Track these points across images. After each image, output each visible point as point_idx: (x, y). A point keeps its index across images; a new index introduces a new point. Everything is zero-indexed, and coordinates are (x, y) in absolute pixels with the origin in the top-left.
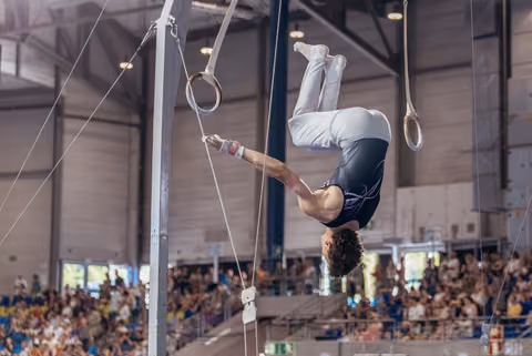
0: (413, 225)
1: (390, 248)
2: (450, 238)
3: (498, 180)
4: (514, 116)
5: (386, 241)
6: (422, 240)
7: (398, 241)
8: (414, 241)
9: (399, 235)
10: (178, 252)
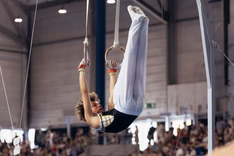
0: (177, 104)
1: (164, 118)
2: (197, 112)
3: (223, 80)
4: (232, 45)
5: (162, 114)
6: (181, 114)
7: (169, 114)
8: (177, 114)
9: (169, 111)
10: (49, 122)
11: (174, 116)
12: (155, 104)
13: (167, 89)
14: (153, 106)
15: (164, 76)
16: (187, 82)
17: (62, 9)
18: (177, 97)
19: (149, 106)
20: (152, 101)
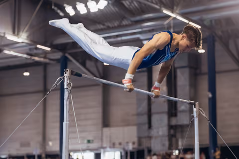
0: (110, 141)
1: (100, 151)
3: (147, 126)
5: (99, 148)
7: (104, 148)
8: (110, 147)
9: (105, 145)
10: (9, 151)
11: (108, 149)
12: (93, 141)
13: (102, 130)
14: (91, 141)
15: (100, 121)
16: (117, 126)
17: (26, 71)
18: (110, 137)
19: (89, 141)
20: (90, 138)
